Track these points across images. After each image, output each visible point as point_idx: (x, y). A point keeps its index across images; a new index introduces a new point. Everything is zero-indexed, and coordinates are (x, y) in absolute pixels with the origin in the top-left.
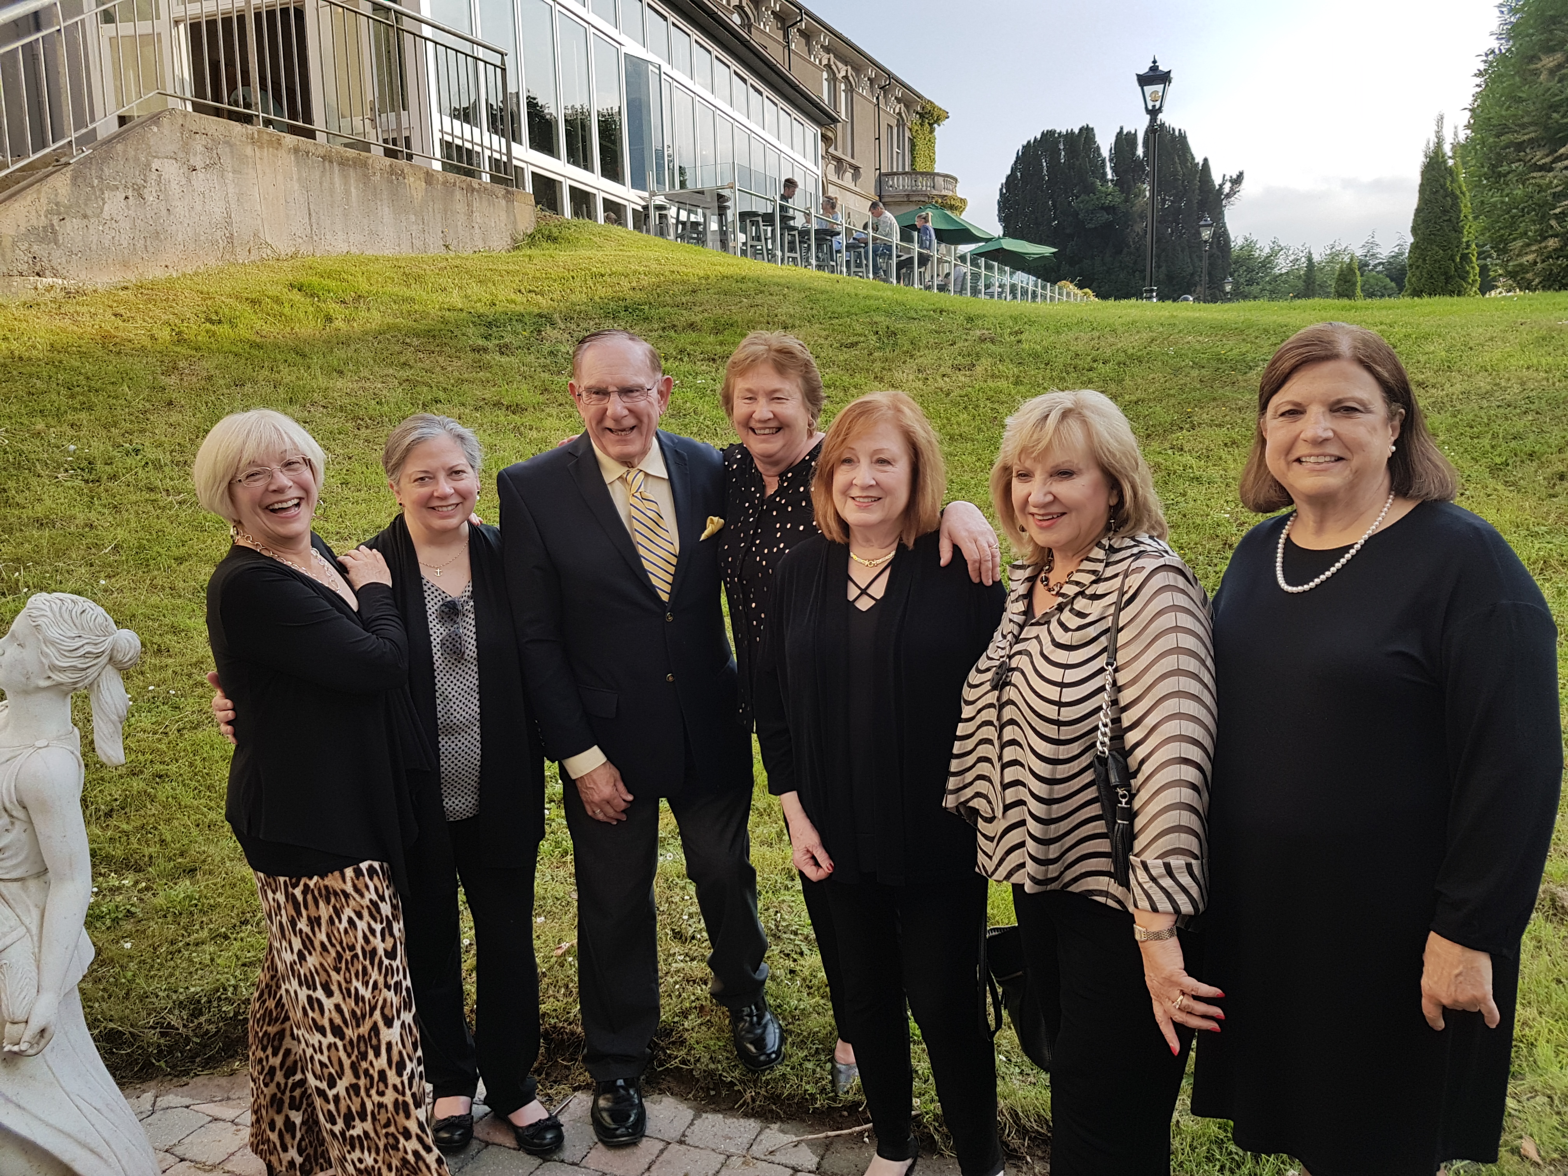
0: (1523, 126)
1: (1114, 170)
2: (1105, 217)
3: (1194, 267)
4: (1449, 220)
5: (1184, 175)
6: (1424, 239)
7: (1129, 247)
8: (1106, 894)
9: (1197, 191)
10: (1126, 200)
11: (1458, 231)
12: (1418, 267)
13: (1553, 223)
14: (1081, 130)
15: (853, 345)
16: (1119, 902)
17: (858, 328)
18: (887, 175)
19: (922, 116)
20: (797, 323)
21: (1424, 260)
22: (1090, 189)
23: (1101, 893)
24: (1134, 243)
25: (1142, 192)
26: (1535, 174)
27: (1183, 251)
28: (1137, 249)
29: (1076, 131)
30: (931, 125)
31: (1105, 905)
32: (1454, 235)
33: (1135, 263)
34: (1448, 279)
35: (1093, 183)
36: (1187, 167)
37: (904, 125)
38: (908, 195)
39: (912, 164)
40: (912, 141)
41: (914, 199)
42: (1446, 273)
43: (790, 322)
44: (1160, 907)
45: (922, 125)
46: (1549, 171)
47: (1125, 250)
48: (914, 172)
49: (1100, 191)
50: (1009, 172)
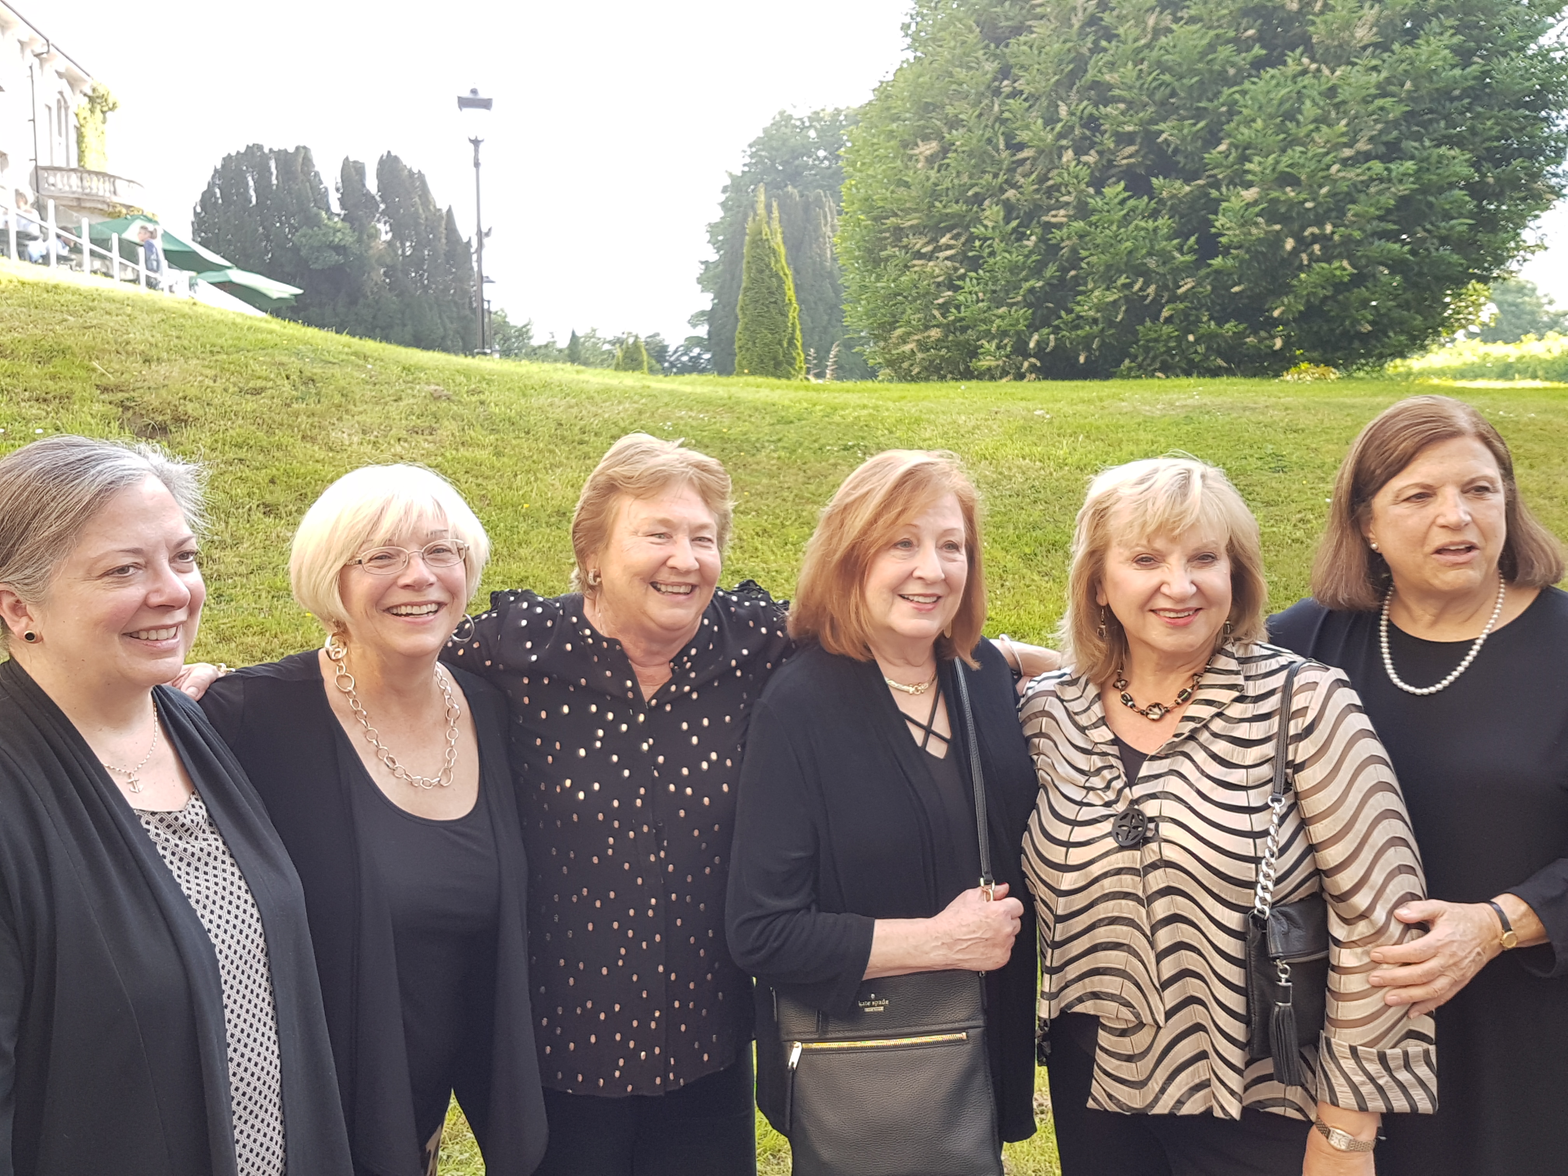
0: (907, 211)
1: (343, 202)
2: (335, 258)
3: (445, 330)
4: (775, 302)
5: (427, 219)
6: (753, 321)
7: (367, 297)
8: (1284, 1102)
9: (444, 241)
10: (359, 240)
11: (785, 315)
12: (748, 349)
13: (936, 313)
14: (297, 148)
15: (257, 392)
16: (1300, 1110)
17: (262, 371)
18: (46, 169)
19: (91, 99)
20: (165, 355)
21: (754, 343)
22: (313, 221)
23: (1275, 1102)
24: (372, 292)
25: (376, 234)
26: (916, 262)
27: (431, 310)
28: (377, 302)
29: (291, 150)
30: (103, 112)
31: (1284, 1117)
32: (781, 318)
33: (374, 317)
34: (777, 365)
35: (317, 215)
36: (429, 210)
37: (67, 108)
38: (79, 199)
39: (80, 160)
40: (79, 130)
41: (88, 205)
42: (774, 358)
43: (154, 352)
44: (1370, 1105)
45: (92, 111)
46: (930, 260)
47: (361, 301)
48: (82, 171)
49: (326, 225)
50: (205, 188)
